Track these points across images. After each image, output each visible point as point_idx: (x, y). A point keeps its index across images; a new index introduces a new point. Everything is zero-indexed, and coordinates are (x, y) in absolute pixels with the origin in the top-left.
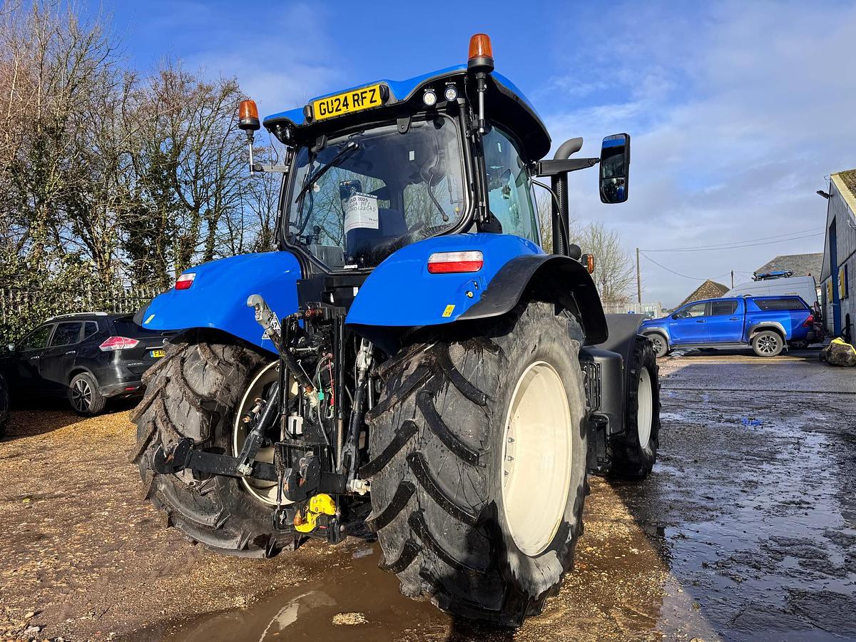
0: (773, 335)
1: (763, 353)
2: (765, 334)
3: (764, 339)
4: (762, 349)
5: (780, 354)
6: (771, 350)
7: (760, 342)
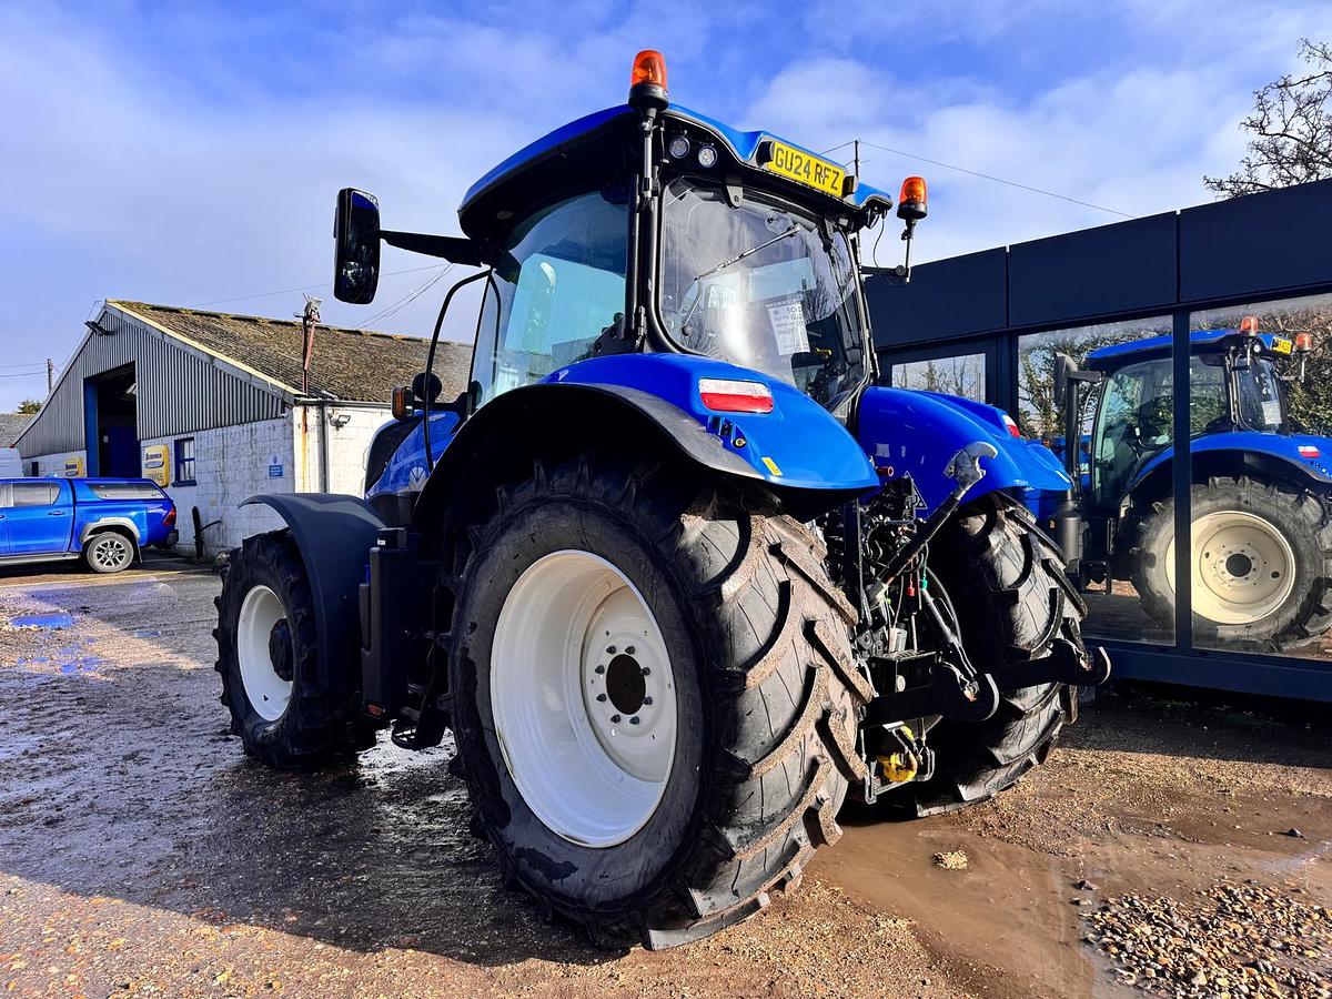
0: (119, 539)
1: (104, 567)
2: (107, 537)
3: (105, 545)
4: (102, 562)
5: (128, 568)
6: (116, 562)
7: (99, 549)
